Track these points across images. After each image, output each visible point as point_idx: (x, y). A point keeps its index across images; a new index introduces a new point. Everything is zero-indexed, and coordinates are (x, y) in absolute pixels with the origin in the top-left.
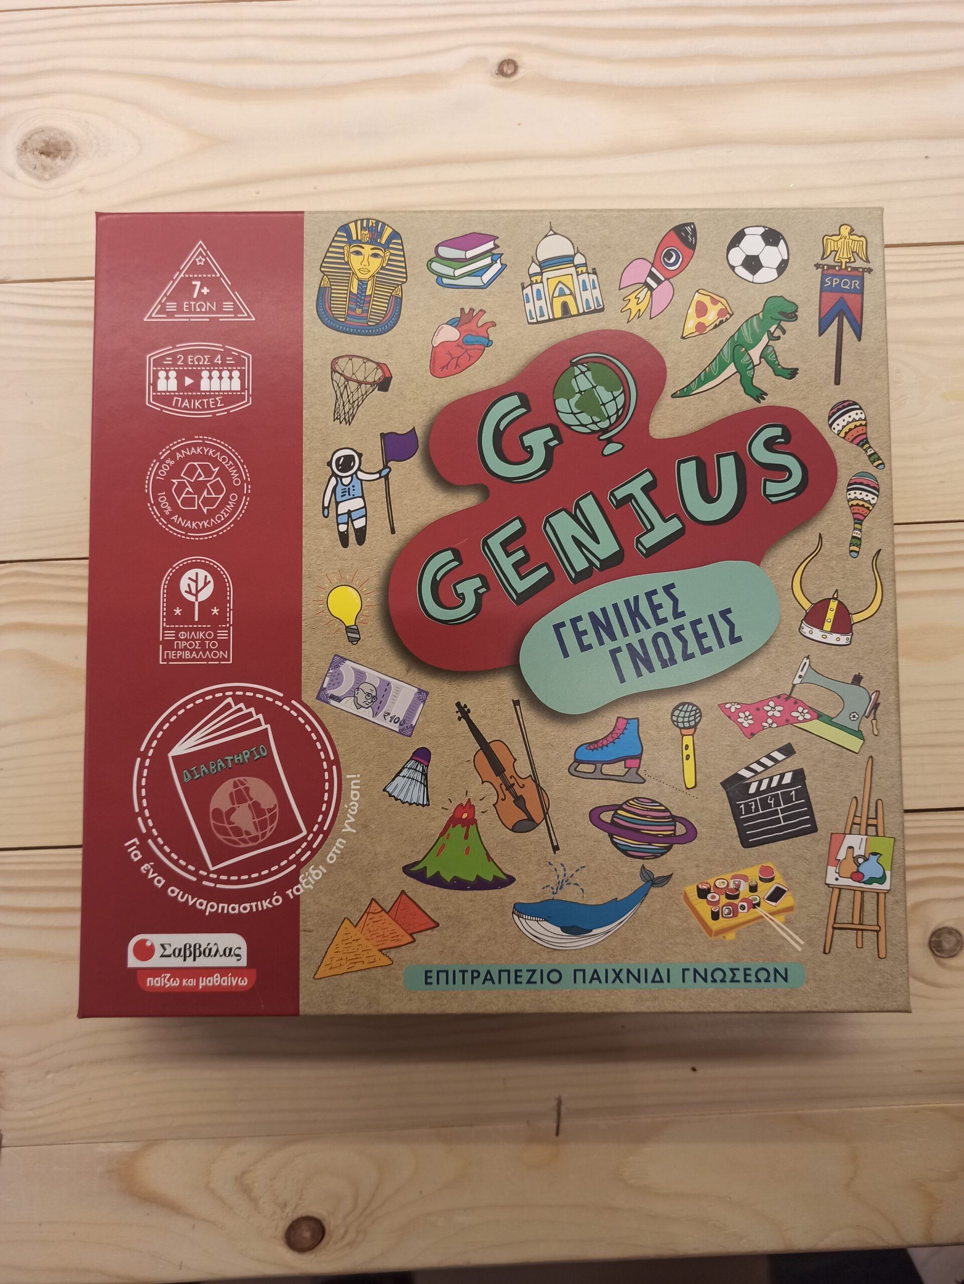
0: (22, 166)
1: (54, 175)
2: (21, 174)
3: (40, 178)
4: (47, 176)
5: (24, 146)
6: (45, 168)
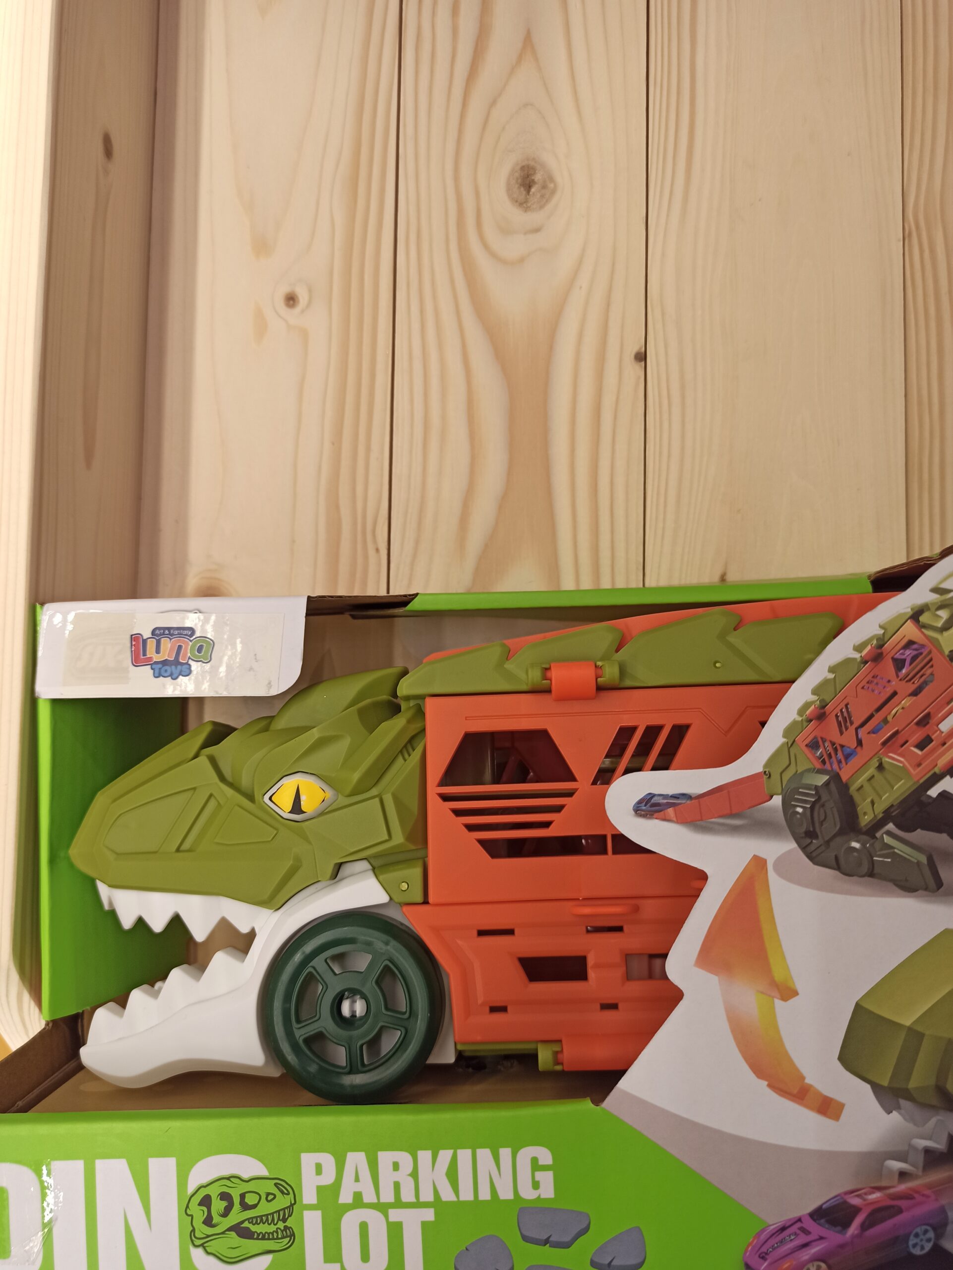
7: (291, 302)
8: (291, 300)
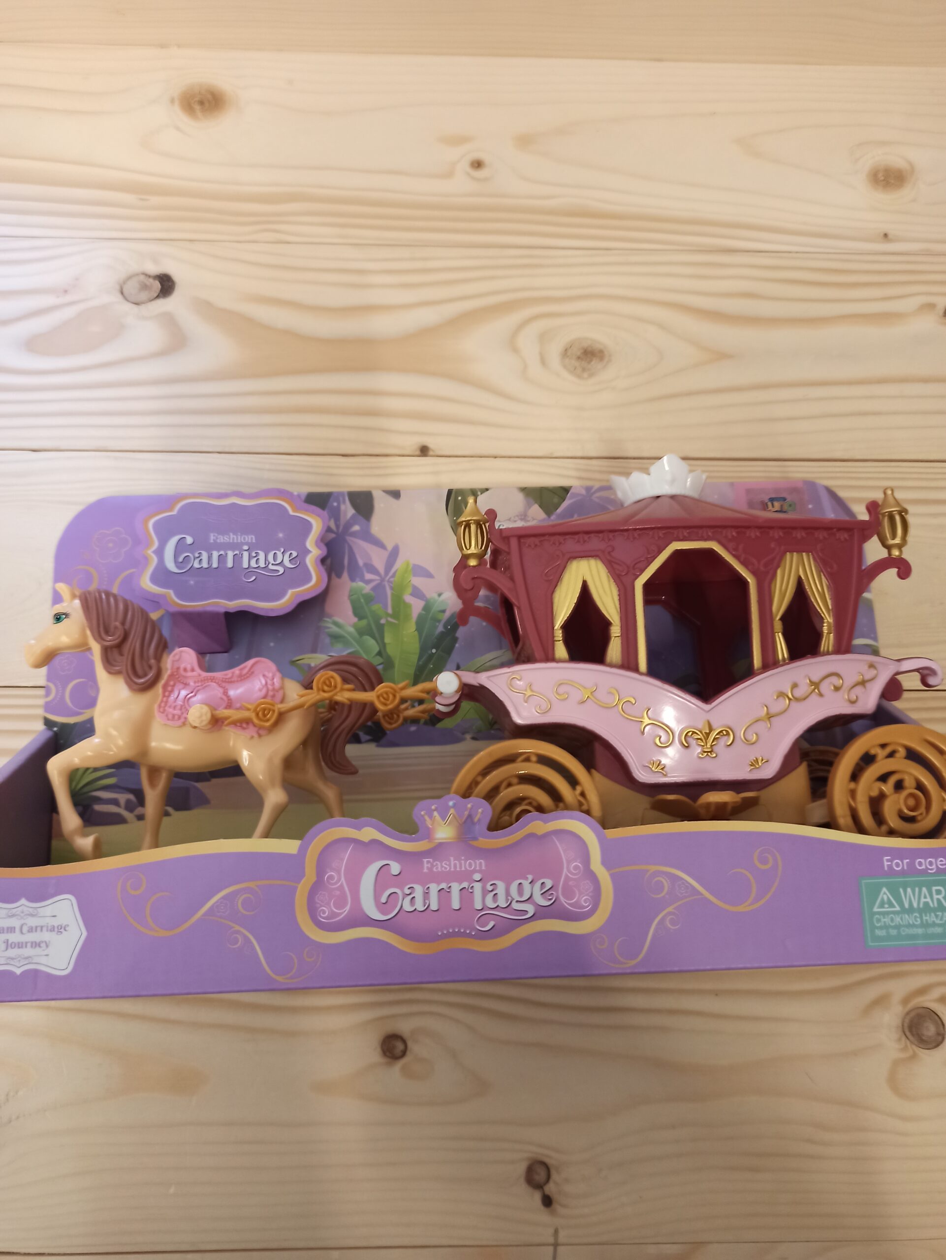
0: (565, 367)
1: (591, 375)
2: (565, 374)
3: (579, 377)
4: (585, 375)
5: (565, 353)
6: (584, 370)
7: (477, 165)
8: (478, 164)
